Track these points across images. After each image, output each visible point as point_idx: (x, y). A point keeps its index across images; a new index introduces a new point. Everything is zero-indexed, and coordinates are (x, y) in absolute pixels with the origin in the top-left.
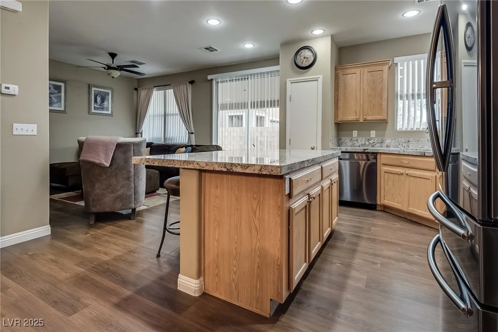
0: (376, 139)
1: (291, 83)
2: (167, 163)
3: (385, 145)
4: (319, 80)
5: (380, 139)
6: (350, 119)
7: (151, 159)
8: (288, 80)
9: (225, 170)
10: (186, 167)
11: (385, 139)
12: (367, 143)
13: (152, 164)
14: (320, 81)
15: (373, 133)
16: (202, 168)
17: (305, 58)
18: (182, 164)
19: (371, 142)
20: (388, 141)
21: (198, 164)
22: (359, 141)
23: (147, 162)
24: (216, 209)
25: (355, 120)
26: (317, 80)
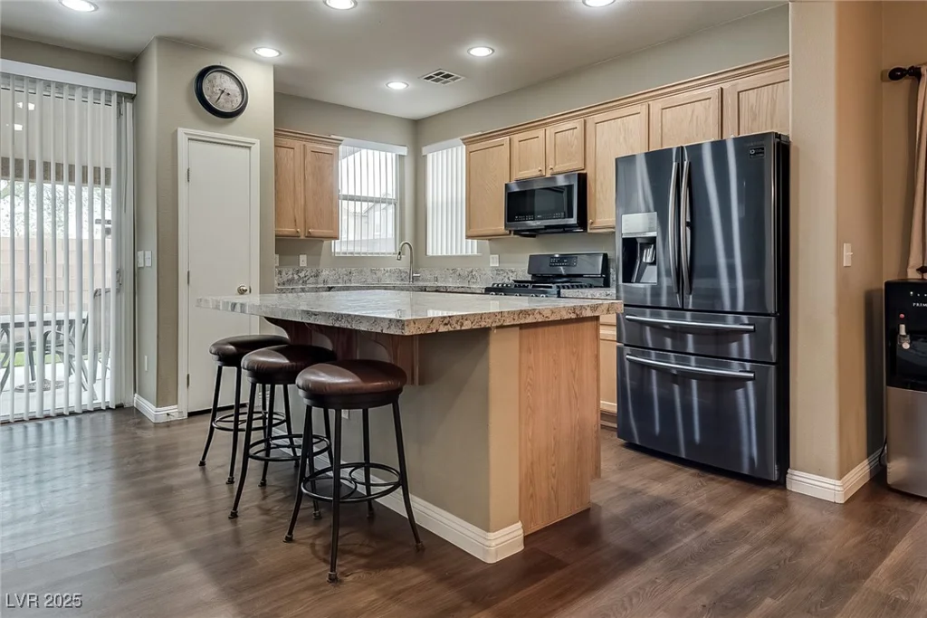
0: (309, 270)
1: (189, 139)
2: (490, 321)
3: (321, 279)
4: (253, 147)
5: (314, 270)
6: (286, 233)
7: (456, 316)
8: (181, 131)
9: (573, 316)
10: (522, 322)
11: (320, 268)
12: (296, 277)
13: (458, 328)
14: (256, 149)
15: (303, 259)
16: (547, 320)
17: (223, 92)
18: (516, 318)
19: (302, 275)
20: (325, 273)
21: (540, 313)
22: (284, 273)
23: (446, 324)
24: (529, 388)
25: (294, 234)
26: (249, 148)
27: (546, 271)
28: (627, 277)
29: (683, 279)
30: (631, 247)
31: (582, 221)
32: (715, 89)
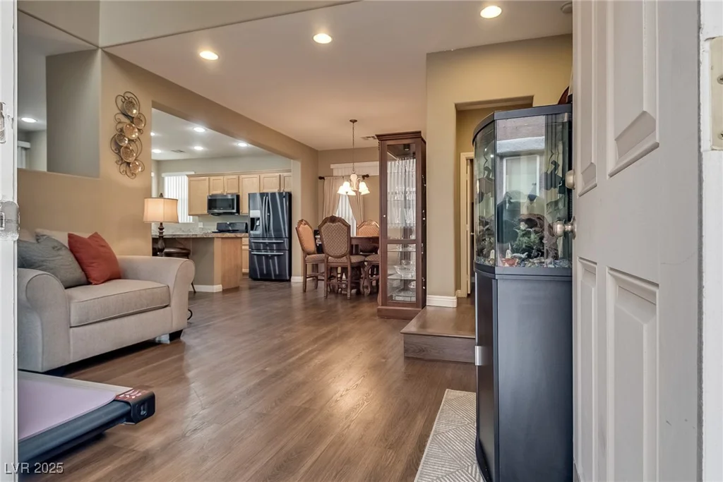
21: (225, 236)
27: (223, 228)
28: (252, 229)
29: (267, 229)
30: (253, 220)
31: (238, 211)
32: (278, 174)
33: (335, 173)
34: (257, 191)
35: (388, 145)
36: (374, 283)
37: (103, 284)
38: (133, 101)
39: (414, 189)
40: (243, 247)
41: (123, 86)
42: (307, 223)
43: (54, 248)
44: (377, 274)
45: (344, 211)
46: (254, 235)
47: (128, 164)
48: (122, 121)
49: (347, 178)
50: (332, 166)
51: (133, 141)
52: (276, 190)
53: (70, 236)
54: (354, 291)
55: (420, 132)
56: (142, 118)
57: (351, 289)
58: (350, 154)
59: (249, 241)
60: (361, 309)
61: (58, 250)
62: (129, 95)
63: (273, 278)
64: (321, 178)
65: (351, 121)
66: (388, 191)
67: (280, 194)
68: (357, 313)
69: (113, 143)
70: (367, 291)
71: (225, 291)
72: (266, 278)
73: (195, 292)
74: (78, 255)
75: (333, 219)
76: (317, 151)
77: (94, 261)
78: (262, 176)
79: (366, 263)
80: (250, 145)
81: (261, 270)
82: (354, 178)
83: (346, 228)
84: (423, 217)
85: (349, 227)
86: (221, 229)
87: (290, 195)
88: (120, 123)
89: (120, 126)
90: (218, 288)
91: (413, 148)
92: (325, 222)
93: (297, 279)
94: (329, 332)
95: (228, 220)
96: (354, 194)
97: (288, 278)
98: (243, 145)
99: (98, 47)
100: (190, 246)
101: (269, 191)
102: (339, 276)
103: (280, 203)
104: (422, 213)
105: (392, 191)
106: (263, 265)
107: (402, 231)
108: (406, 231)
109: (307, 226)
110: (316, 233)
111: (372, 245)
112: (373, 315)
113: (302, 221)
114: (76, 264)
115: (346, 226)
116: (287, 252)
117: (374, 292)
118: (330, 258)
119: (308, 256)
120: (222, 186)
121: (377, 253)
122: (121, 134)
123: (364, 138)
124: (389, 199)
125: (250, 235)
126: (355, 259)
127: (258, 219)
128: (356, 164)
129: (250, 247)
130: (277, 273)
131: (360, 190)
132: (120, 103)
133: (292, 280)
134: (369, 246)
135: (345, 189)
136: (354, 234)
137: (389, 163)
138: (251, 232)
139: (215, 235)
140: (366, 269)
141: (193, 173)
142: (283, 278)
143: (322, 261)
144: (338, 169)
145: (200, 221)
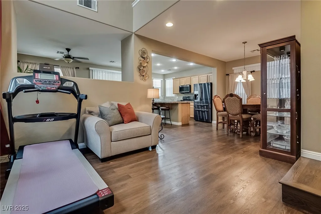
21: (184, 102)
27: (186, 99)
28: (195, 99)
29: (201, 99)
30: (196, 96)
31: (190, 92)
32: (207, 75)
33: (235, 72)
34: (198, 83)
35: (267, 49)
36: (258, 130)
37: (128, 123)
38: (145, 51)
39: (289, 76)
40: (191, 107)
41: (142, 46)
42: (218, 97)
43: (112, 109)
44: (260, 125)
45: (240, 91)
46: (197, 101)
47: (143, 76)
48: (141, 59)
49: (241, 73)
50: (233, 68)
51: (145, 67)
52: (206, 82)
53: (118, 105)
54: (244, 133)
55: (294, 36)
56: (148, 58)
57: (243, 131)
58: (243, 61)
59: (194, 104)
60: (248, 147)
61: (114, 110)
62: (143, 49)
63: (205, 121)
64: (228, 75)
65: (243, 43)
66: (267, 78)
67: (208, 84)
68: (245, 149)
69: (138, 69)
70: (253, 134)
71: (183, 125)
72: (202, 120)
73: (172, 125)
74: (120, 112)
75: (232, 95)
76: (225, 62)
77: (125, 114)
78: (200, 76)
79: (252, 119)
80: (194, 64)
81: (200, 117)
82: (245, 73)
83: (239, 100)
84: (297, 94)
85: (241, 100)
86: (184, 99)
87: (211, 84)
88: (140, 60)
89: (140, 62)
90: (180, 124)
91: (288, 48)
92: (227, 96)
93: (214, 122)
94: (226, 161)
95: (187, 95)
96: (245, 81)
97: (211, 121)
98: (192, 64)
99: (133, 33)
100: (170, 106)
101: (202, 82)
102: (236, 124)
103: (207, 88)
104: (296, 91)
105: (270, 78)
106: (200, 114)
107: (278, 102)
108: (281, 102)
109: (218, 98)
110: (223, 102)
111: (256, 109)
112: (256, 153)
113: (216, 96)
114: (119, 115)
115: (239, 98)
116: (210, 110)
117: (257, 135)
118: (230, 115)
119: (219, 113)
120: (184, 82)
121: (259, 113)
122: (141, 65)
123: (251, 51)
124: (268, 83)
125: (195, 101)
126: (244, 116)
127: (198, 95)
128: (246, 66)
129: (195, 106)
130: (207, 118)
131: (248, 79)
132: (140, 53)
133: (212, 123)
134: (255, 109)
135: (239, 79)
136: (244, 102)
137: (268, 63)
138: (195, 100)
139: (179, 102)
140: (252, 122)
141: (175, 78)
142: (209, 121)
143: (226, 116)
144: (236, 69)
145: (177, 96)
